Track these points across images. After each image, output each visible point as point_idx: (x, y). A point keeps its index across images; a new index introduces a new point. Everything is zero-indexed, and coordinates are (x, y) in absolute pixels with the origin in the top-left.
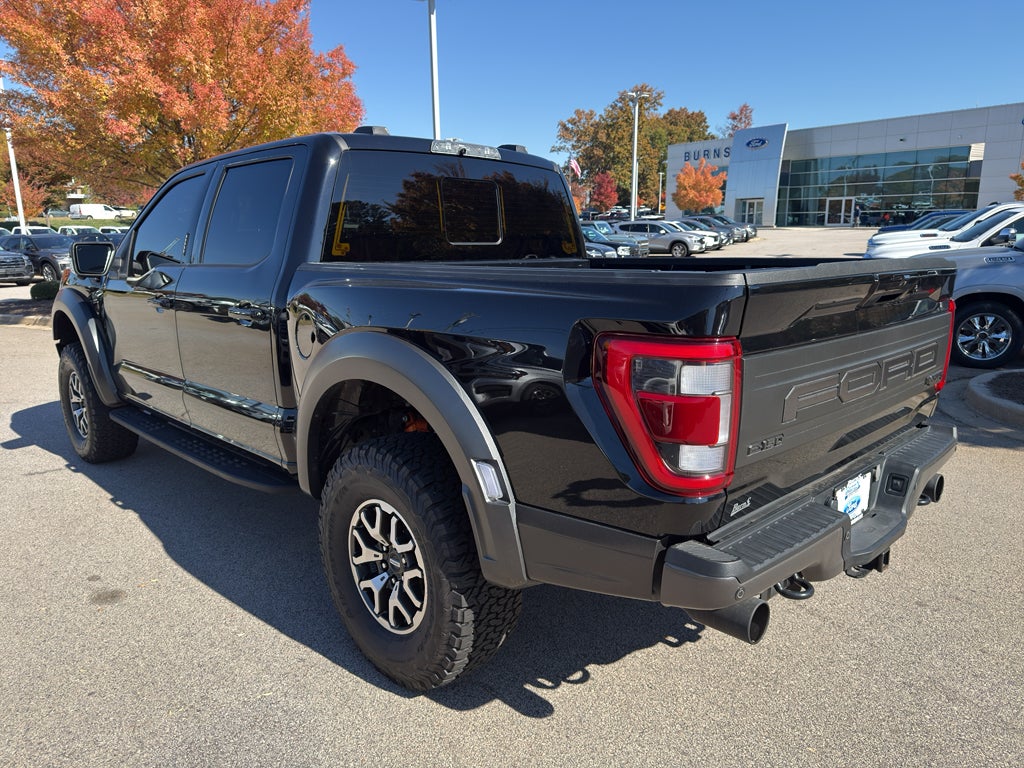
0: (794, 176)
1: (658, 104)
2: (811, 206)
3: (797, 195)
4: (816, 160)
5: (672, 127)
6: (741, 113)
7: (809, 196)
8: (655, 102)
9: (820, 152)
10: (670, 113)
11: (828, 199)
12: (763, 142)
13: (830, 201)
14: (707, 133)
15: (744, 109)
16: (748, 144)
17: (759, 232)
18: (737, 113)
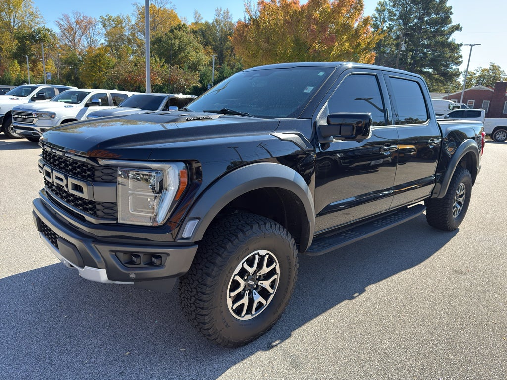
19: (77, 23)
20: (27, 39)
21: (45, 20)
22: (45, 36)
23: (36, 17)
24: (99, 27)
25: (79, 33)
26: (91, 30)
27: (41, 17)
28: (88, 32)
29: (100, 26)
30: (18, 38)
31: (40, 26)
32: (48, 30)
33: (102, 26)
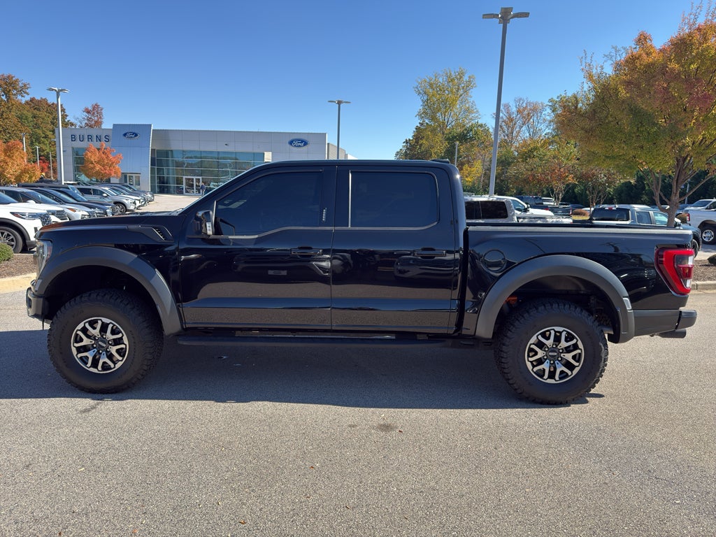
0: (160, 160)
1: (26, 93)
2: (171, 181)
3: (161, 173)
4: (172, 151)
5: (35, 112)
6: (94, 109)
7: (171, 174)
8: (22, 90)
9: (176, 146)
10: (32, 100)
11: (184, 177)
12: (136, 135)
13: (186, 179)
14: (66, 120)
15: (96, 107)
16: (125, 135)
17: (155, 197)
18: (90, 108)
19: (519, 112)
20: (457, 140)
21: (480, 115)
22: (476, 133)
23: (471, 112)
24: (546, 112)
25: (519, 123)
26: (535, 119)
27: (477, 111)
28: (531, 120)
29: (548, 111)
30: (448, 139)
31: (473, 122)
32: (481, 126)
33: (550, 111)
